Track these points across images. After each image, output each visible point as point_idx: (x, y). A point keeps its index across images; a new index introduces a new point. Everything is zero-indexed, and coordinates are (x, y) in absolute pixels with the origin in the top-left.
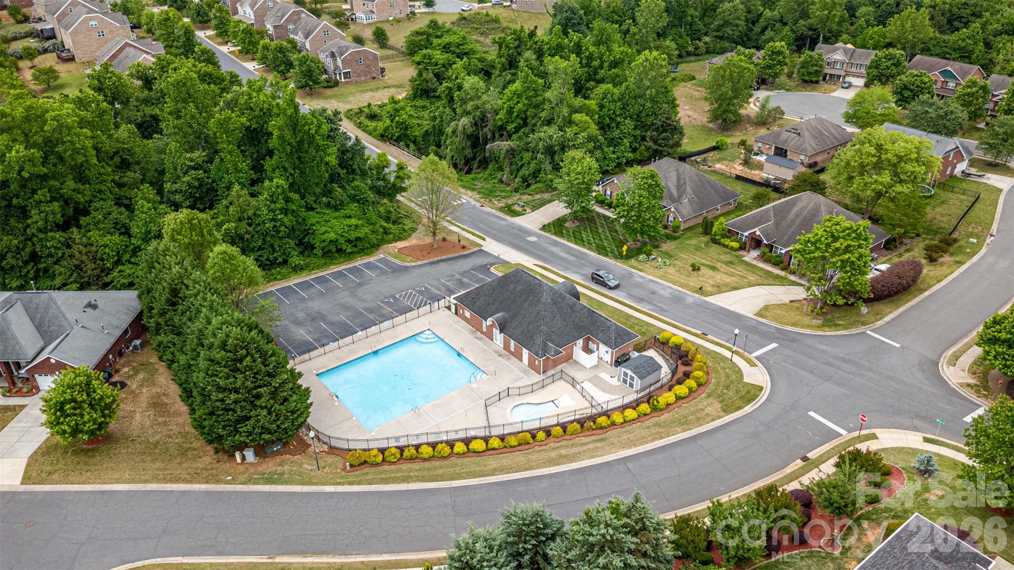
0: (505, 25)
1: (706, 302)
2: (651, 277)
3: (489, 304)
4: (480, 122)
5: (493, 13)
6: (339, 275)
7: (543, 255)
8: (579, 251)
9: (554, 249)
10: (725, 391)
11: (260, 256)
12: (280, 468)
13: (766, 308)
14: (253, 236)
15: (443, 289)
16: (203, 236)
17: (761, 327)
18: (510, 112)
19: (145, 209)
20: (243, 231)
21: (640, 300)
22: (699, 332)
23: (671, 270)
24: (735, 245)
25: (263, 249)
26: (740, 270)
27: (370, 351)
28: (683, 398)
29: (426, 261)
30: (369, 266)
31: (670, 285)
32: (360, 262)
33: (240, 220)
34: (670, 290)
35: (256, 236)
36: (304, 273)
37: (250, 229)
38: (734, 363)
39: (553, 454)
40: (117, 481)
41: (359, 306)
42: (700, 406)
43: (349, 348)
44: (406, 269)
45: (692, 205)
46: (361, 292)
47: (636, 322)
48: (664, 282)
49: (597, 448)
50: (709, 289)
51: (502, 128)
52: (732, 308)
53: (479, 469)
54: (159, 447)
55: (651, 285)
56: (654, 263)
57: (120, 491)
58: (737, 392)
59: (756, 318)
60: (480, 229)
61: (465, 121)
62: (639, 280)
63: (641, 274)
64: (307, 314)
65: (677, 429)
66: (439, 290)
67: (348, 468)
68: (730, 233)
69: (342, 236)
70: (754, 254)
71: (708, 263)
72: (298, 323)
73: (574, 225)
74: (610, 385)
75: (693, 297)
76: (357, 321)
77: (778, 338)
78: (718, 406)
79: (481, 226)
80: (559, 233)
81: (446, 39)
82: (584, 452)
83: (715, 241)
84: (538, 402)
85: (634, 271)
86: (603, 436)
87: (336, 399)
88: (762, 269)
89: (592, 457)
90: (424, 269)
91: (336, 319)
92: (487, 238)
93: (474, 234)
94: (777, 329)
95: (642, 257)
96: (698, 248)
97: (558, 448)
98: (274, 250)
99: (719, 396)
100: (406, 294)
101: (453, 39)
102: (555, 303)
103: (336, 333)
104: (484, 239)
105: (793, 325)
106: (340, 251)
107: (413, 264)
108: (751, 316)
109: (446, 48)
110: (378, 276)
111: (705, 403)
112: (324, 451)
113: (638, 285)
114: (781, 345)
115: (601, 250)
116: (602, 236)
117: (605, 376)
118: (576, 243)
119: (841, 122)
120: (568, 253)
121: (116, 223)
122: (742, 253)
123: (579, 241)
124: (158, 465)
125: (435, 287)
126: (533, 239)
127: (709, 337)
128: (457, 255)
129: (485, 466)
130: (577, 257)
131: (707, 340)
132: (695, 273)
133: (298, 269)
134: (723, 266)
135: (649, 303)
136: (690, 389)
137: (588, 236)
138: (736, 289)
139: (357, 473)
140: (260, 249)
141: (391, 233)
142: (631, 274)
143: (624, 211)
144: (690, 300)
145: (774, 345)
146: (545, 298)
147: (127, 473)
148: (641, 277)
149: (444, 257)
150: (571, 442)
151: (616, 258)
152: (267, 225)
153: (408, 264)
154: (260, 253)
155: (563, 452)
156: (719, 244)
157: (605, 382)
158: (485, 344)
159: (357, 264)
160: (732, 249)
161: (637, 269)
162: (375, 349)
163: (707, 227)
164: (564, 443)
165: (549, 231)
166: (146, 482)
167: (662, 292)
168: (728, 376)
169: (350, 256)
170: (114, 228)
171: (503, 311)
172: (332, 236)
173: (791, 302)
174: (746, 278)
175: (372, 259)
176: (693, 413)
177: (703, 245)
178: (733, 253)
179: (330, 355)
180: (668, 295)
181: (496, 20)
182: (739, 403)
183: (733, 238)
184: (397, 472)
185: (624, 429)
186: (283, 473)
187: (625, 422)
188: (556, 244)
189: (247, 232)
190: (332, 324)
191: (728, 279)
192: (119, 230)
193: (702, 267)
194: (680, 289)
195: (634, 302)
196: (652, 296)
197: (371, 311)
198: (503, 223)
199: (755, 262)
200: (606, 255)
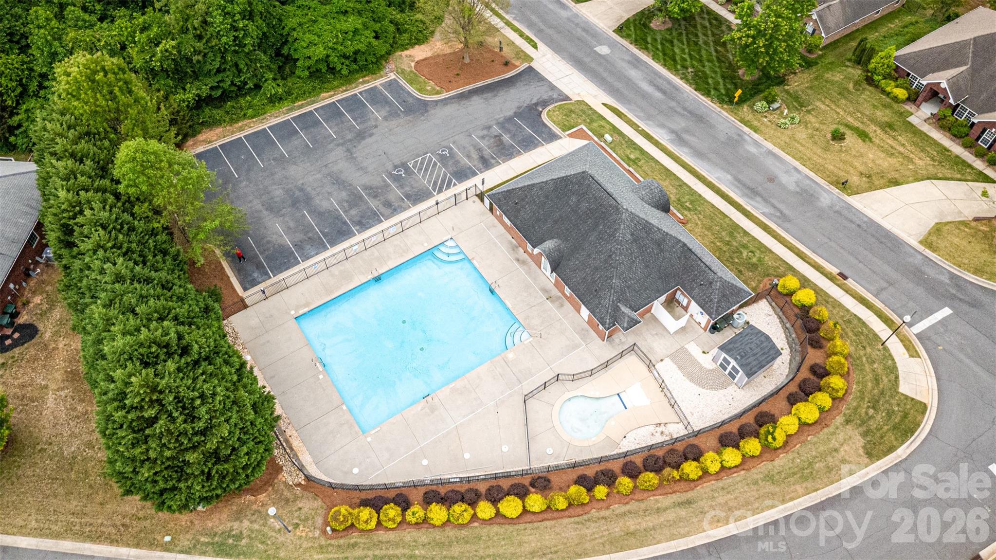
1: (850, 207)
2: (769, 145)
3: (538, 220)
6: (332, 112)
7: (618, 85)
8: (669, 82)
9: (634, 74)
10: (871, 412)
11: (222, 81)
12: (236, 525)
13: (938, 229)
14: (205, 55)
15: (475, 156)
16: (114, 98)
17: (931, 272)
19: (41, 22)
20: (188, 50)
21: (752, 192)
22: (835, 271)
23: (802, 134)
24: (901, 93)
25: (225, 70)
26: (902, 143)
27: (370, 277)
28: (809, 425)
29: (452, 93)
30: (374, 95)
31: (797, 164)
32: (362, 88)
33: (184, 31)
34: (796, 176)
35: (211, 54)
36: (286, 105)
37: (199, 45)
38: (886, 349)
39: (617, 529)
40: (23, 531)
41: (358, 180)
42: (834, 443)
43: (340, 267)
44: (424, 106)
45: (844, 9)
46: (363, 150)
47: (745, 240)
48: (788, 158)
49: (681, 519)
50: (854, 180)
52: (886, 224)
53: (512, 550)
54: (76, 467)
55: (769, 162)
56: (774, 117)
57: (25, 550)
58: (890, 414)
59: (921, 248)
60: (531, 25)
62: (753, 149)
63: (756, 136)
64: (287, 191)
65: (798, 487)
66: (469, 157)
67: (330, 533)
68: (898, 74)
69: (334, 49)
70: (928, 110)
71: (857, 124)
72: (272, 208)
73: (663, 28)
74: (701, 367)
75: (830, 194)
76: (353, 212)
77: (953, 297)
78: (859, 442)
79: (533, 18)
80: (641, 42)
82: (661, 526)
83: (870, 81)
84: (597, 395)
85: (746, 129)
86: (690, 495)
87: (321, 368)
88: (936, 143)
89: (672, 538)
90: (450, 109)
91: (324, 205)
92: (540, 44)
93: (522, 35)
94: (953, 277)
95: (760, 105)
96: (843, 92)
97: (624, 515)
98: (240, 71)
99: (863, 423)
100: (422, 163)
102: (636, 240)
103: (325, 235)
104: (535, 46)
105: (977, 271)
106: (332, 70)
107: (436, 98)
108: (914, 242)
110: (385, 118)
111: (841, 437)
112: (299, 485)
113: (750, 161)
114: (957, 313)
115: (701, 83)
116: (703, 53)
117: (694, 350)
118: (665, 65)
120: (651, 83)
121: (11, 34)
122: (909, 107)
123: (670, 60)
124: (74, 504)
125: (462, 148)
126: (603, 50)
127: (850, 282)
128: (497, 79)
129: (520, 544)
130: (664, 92)
131: (848, 291)
132: (836, 145)
133: (275, 100)
134: (879, 131)
135: (765, 200)
136: (821, 410)
137: (683, 50)
138: (896, 183)
139: (342, 541)
140: (219, 71)
141: (406, 31)
142: (741, 134)
143: (748, 36)
144: (825, 200)
145: (946, 312)
146: (624, 233)
147: (33, 517)
148: (756, 143)
149: (479, 84)
150: (643, 505)
151: (721, 101)
152: (224, 39)
153: (428, 98)
154: (219, 77)
155: (632, 524)
156: (877, 87)
157: (694, 362)
158: (529, 273)
159: (356, 91)
160: (895, 99)
161: (750, 127)
162: (376, 274)
163: (863, 56)
164: (633, 506)
165: (627, 37)
166: (57, 536)
167: (784, 179)
168: (877, 380)
169: (348, 79)
170: (10, 41)
171: (559, 237)
172: (320, 51)
173: (977, 219)
174: (911, 160)
175: (378, 83)
176: (823, 456)
177: (851, 86)
178: (895, 106)
179: (315, 279)
180: (792, 187)
182: (891, 437)
183: (900, 81)
184: (397, 545)
185: (720, 484)
186: (239, 537)
187: (723, 468)
188: (636, 63)
189: (197, 52)
190: (319, 214)
191: (886, 163)
192: (18, 42)
193: (849, 134)
194: (812, 174)
195: (744, 195)
196: (769, 185)
197: (373, 191)
198: (564, 14)
199: (926, 128)
200: (707, 94)
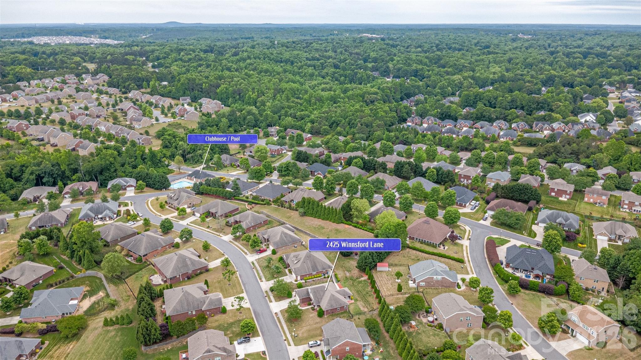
0: (183, 125)
4: (184, 151)
5: (179, 122)
18: (191, 148)
51: (189, 152)
61: (181, 151)
81: (169, 132)
101: (171, 132)
109: (169, 135)
119: (264, 145)
181: (180, 124)
